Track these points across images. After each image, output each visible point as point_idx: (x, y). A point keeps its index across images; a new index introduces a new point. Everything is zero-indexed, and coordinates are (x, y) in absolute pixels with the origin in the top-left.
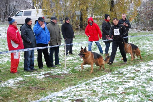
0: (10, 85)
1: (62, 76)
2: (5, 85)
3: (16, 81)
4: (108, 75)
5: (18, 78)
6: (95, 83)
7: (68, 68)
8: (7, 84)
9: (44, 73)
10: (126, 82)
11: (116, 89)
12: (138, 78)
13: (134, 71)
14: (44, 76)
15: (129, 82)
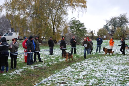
0: (17, 73)
1: (44, 68)
2: (15, 73)
3: (20, 71)
4: (69, 68)
5: (21, 69)
6: (65, 72)
7: (45, 64)
8: (16, 73)
9: (33, 66)
10: (81, 71)
11: (79, 76)
12: (86, 69)
13: (81, 65)
14: (33, 68)
15: (83, 72)
